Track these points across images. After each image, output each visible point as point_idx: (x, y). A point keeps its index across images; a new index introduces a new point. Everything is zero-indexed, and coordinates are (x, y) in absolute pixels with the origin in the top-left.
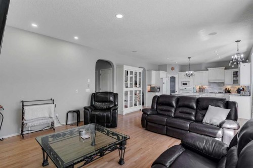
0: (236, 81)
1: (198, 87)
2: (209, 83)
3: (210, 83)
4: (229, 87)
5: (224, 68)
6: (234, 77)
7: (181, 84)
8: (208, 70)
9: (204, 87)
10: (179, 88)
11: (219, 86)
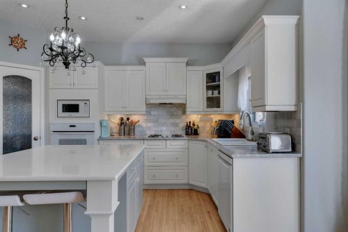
0: (214, 102)
1: (116, 120)
2: (147, 105)
3: (150, 106)
4: (194, 118)
5: (185, 60)
6: (208, 88)
7: (55, 108)
8: (143, 64)
9: (134, 118)
10: (47, 125)
11: (172, 115)
